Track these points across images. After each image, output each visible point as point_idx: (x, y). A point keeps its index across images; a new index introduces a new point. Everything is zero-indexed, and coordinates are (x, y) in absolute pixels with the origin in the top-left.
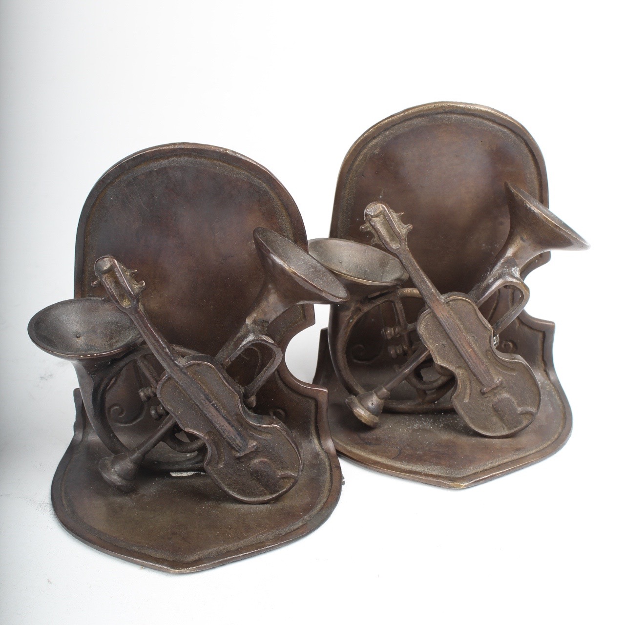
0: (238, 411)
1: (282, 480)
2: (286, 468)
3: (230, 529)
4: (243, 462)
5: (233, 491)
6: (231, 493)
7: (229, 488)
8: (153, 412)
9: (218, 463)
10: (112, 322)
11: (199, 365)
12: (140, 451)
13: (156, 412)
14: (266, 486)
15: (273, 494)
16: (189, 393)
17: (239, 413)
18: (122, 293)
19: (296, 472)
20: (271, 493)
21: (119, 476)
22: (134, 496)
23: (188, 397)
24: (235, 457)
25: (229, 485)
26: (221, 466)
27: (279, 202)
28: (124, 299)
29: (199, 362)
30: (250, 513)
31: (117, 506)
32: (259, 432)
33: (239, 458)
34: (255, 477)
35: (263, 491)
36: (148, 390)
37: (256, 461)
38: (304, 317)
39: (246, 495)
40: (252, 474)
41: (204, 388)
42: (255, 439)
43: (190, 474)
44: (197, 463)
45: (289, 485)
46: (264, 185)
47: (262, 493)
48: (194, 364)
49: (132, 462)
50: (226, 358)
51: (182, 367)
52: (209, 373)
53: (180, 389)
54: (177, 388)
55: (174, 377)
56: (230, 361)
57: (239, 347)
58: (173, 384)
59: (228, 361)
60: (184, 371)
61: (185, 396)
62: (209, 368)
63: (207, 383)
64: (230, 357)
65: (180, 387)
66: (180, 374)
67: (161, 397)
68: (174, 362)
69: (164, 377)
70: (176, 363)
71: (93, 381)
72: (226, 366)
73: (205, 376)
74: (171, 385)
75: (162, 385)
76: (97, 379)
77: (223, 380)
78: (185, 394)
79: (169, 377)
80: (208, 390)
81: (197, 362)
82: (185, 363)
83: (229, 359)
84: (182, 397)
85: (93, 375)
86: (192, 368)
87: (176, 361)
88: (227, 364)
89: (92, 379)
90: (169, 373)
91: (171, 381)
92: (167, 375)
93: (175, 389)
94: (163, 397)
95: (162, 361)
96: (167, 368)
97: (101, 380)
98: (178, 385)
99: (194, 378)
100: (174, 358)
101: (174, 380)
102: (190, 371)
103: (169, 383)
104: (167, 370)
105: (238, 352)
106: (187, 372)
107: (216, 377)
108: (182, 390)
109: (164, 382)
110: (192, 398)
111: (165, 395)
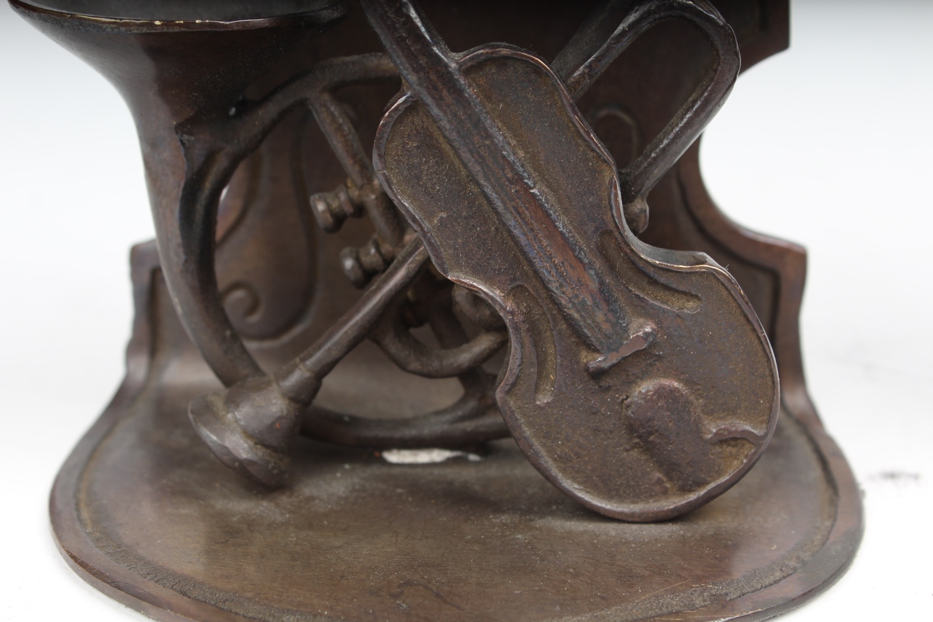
0: (608, 218)
1: (718, 449)
2: (733, 411)
3: (576, 576)
4: (609, 388)
5: (574, 479)
6: (569, 484)
7: (564, 471)
8: (349, 263)
9: (537, 389)
11: (502, 61)
12: (309, 363)
13: (357, 259)
14: (670, 469)
15: (690, 491)
16: (467, 156)
17: (611, 227)
19: (762, 422)
20: (685, 489)
21: (248, 434)
22: (284, 499)
23: (464, 173)
24: (587, 370)
25: (562, 460)
26: (544, 399)
29: (505, 51)
30: (627, 543)
31: (235, 519)
32: (661, 293)
33: (598, 375)
34: (639, 437)
35: (659, 482)
36: (337, 195)
37: (646, 387)
39: (609, 494)
40: (630, 429)
41: (513, 142)
42: (648, 312)
43: (438, 456)
44: (463, 419)
45: (736, 466)
47: (657, 488)
48: (489, 60)
49: (284, 395)
50: (577, 68)
51: (455, 67)
52: (530, 91)
53: (441, 144)
54: (434, 141)
55: (429, 100)
56: (589, 75)
57: (617, 32)
58: (423, 127)
59: (582, 75)
60: (459, 82)
61: (456, 168)
62: (533, 76)
63: (521, 127)
64: (589, 60)
65: (441, 140)
66: (445, 93)
67: (386, 168)
68: (433, 50)
69: (400, 101)
70: (437, 51)
71: (186, 155)
72: (575, 90)
73: (518, 104)
74: (417, 131)
75: (390, 128)
76: (199, 153)
77: (572, 115)
78: (457, 162)
79: (412, 101)
80: (523, 152)
81: (500, 51)
82: (464, 57)
83: (586, 67)
84: (444, 173)
85: (186, 137)
86: (481, 73)
87: (438, 49)
88: (579, 82)
89: (182, 148)
90: (415, 87)
91: (418, 115)
92: (406, 94)
93: (427, 145)
94: (391, 169)
95: (394, 47)
96: (410, 69)
97: (210, 158)
98: (435, 133)
99: (485, 108)
100: (431, 36)
101: (428, 111)
102: (475, 83)
103: (411, 121)
104: (409, 76)
105: (614, 44)
106: (467, 87)
107: (551, 105)
108: (446, 147)
109: (396, 119)
110: (477, 171)
111: (395, 161)
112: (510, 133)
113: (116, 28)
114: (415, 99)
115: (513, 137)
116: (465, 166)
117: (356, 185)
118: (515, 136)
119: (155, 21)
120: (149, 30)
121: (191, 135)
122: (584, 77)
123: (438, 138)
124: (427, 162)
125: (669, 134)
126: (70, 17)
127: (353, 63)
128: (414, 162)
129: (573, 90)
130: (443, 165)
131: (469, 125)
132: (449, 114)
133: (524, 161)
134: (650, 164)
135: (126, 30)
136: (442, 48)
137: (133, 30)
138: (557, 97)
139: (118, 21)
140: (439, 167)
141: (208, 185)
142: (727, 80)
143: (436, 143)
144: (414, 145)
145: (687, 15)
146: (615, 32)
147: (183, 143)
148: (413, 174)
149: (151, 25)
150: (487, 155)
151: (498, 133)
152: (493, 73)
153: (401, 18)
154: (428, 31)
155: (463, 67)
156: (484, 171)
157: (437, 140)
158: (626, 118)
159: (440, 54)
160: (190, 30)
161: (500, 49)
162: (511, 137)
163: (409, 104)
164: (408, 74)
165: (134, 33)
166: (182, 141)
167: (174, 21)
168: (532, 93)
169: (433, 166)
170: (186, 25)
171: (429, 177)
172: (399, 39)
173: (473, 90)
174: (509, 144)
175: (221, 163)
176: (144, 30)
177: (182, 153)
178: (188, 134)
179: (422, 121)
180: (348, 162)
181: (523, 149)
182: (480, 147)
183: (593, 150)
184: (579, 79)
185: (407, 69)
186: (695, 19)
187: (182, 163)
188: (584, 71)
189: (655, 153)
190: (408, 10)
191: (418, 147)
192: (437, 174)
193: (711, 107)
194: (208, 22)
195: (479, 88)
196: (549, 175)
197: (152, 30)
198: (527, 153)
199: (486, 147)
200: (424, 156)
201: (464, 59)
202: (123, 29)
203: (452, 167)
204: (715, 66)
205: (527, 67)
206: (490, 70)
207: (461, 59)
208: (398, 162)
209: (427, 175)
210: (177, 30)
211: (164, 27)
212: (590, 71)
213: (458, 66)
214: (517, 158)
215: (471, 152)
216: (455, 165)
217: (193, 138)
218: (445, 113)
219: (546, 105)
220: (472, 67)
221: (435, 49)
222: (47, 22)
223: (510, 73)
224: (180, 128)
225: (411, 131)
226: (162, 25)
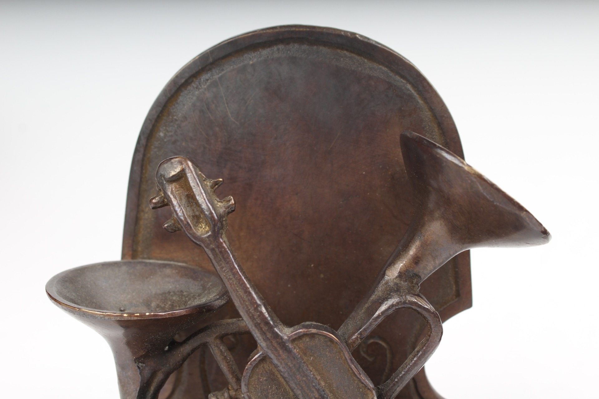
10: (174, 292)
11: (312, 336)
16: (293, 385)
18: (197, 213)
23: (291, 394)
27: (428, 114)
28: (200, 223)
29: (314, 331)
36: (223, 395)
38: (458, 295)
41: (318, 377)
46: (409, 86)
48: (305, 335)
50: (353, 334)
51: (286, 339)
52: (327, 351)
53: (279, 378)
54: (275, 377)
55: (272, 356)
56: (360, 338)
57: (375, 315)
58: (269, 370)
59: (357, 338)
60: (289, 347)
61: (287, 391)
62: (329, 343)
63: (323, 369)
64: (360, 330)
65: (279, 376)
66: (281, 352)
67: (248, 392)
68: (274, 330)
69: (256, 356)
70: (277, 331)
71: (140, 374)
72: (353, 346)
73: (321, 358)
74: (266, 371)
75: (251, 370)
76: (147, 372)
77: (351, 364)
78: (287, 388)
79: (263, 357)
80: (324, 383)
81: (311, 331)
82: (291, 333)
83: (359, 334)
84: (281, 394)
85: (140, 364)
86: (301, 341)
87: (277, 329)
88: (355, 342)
89: (138, 370)
90: (265, 349)
91: (266, 363)
92: (260, 353)
93: (271, 379)
94: (252, 392)
95: (253, 328)
96: (262, 340)
97: (153, 374)
98: (276, 372)
99: (303, 360)
100: (274, 322)
101: (272, 362)
102: (298, 346)
103: (262, 366)
104: (261, 344)
105: (374, 322)
106: (293, 349)
107: (339, 359)
108: (282, 380)
109: (254, 366)
110: (299, 394)
111: (254, 387)
112: (317, 372)
113: (103, 317)
114: (265, 355)
115: (318, 375)
116: (292, 391)
117: (234, 389)
118: (320, 374)
119: (124, 314)
120: (120, 319)
121: (144, 363)
122: (357, 339)
123: (277, 375)
124: (271, 388)
125: (405, 369)
126: (79, 310)
127: (233, 324)
128: (264, 388)
129: (352, 346)
130: (280, 390)
131: (294, 370)
132: (283, 364)
133: (325, 387)
134: (394, 385)
135: (108, 318)
136: (279, 329)
137: (112, 318)
138: (342, 355)
139: (104, 313)
140: (278, 391)
141: (152, 388)
142: (436, 341)
143: (276, 378)
144: (264, 379)
145: (413, 307)
146: (374, 316)
147: (139, 368)
148: (263, 394)
149: (122, 316)
150: (304, 385)
151: (310, 373)
152: (308, 342)
153: (257, 313)
154: (272, 320)
155: (291, 339)
156: (302, 394)
157: (277, 376)
158: (383, 344)
159: (278, 332)
160: (143, 319)
161: (311, 329)
162: (317, 375)
163: (261, 358)
164: (261, 342)
165: (112, 320)
166: (138, 367)
167: (134, 314)
168: (329, 352)
169: (275, 390)
170: (141, 316)
171: (272, 396)
172: (256, 324)
173: (296, 351)
174: (316, 379)
175: (160, 376)
176: (118, 319)
177: (139, 373)
178: (141, 363)
179: (269, 366)
180: (229, 376)
181: (324, 381)
182: (300, 381)
183: (363, 383)
184: (355, 341)
185: (260, 340)
186: (418, 309)
187: (138, 379)
188: (357, 337)
189: (397, 379)
190: (261, 308)
191: (266, 380)
192: (277, 394)
193: (427, 355)
194: (153, 314)
195: (300, 349)
196: (338, 395)
197: (122, 319)
198: (326, 383)
199: (304, 381)
200: (270, 385)
201: (291, 334)
202: (106, 318)
203: (285, 391)
204: (429, 333)
205: (326, 338)
206: (306, 340)
207: (290, 334)
208: (255, 388)
209: (271, 395)
210: (136, 318)
211: (129, 317)
212: (361, 336)
213: (288, 338)
214: (321, 386)
215: (296, 384)
216: (287, 389)
217: (144, 365)
218: (281, 363)
219: (337, 359)
220: (296, 338)
221: (275, 329)
222: (66, 310)
223: (317, 342)
224: (137, 360)
225: (263, 371)
226: (128, 316)
